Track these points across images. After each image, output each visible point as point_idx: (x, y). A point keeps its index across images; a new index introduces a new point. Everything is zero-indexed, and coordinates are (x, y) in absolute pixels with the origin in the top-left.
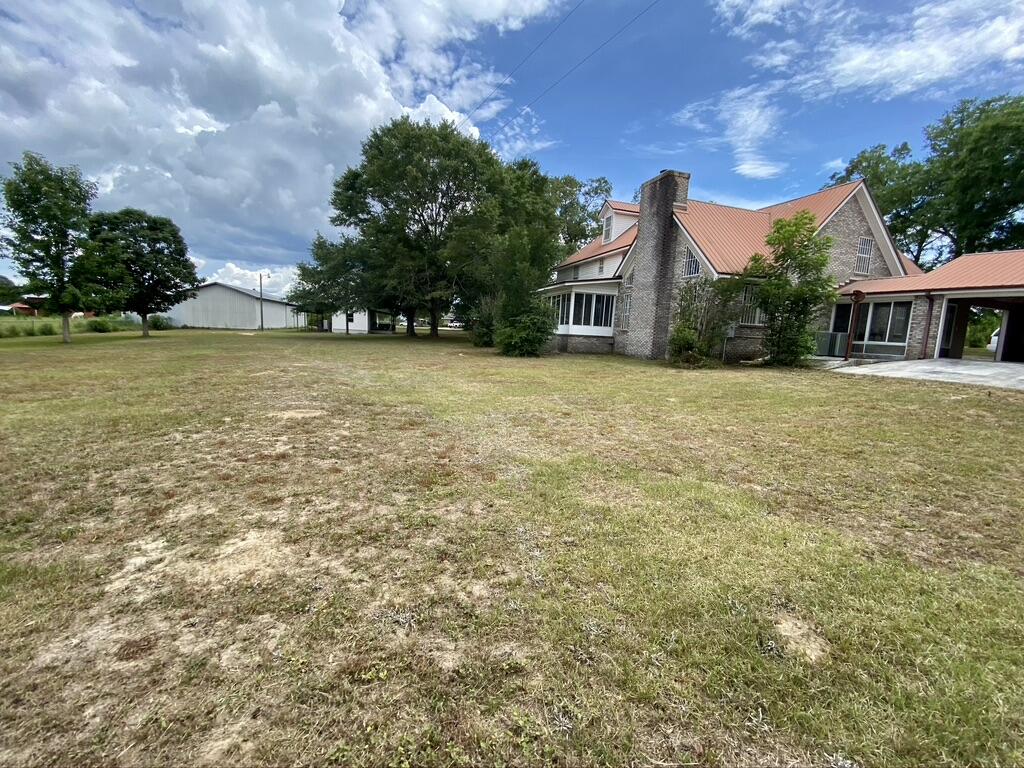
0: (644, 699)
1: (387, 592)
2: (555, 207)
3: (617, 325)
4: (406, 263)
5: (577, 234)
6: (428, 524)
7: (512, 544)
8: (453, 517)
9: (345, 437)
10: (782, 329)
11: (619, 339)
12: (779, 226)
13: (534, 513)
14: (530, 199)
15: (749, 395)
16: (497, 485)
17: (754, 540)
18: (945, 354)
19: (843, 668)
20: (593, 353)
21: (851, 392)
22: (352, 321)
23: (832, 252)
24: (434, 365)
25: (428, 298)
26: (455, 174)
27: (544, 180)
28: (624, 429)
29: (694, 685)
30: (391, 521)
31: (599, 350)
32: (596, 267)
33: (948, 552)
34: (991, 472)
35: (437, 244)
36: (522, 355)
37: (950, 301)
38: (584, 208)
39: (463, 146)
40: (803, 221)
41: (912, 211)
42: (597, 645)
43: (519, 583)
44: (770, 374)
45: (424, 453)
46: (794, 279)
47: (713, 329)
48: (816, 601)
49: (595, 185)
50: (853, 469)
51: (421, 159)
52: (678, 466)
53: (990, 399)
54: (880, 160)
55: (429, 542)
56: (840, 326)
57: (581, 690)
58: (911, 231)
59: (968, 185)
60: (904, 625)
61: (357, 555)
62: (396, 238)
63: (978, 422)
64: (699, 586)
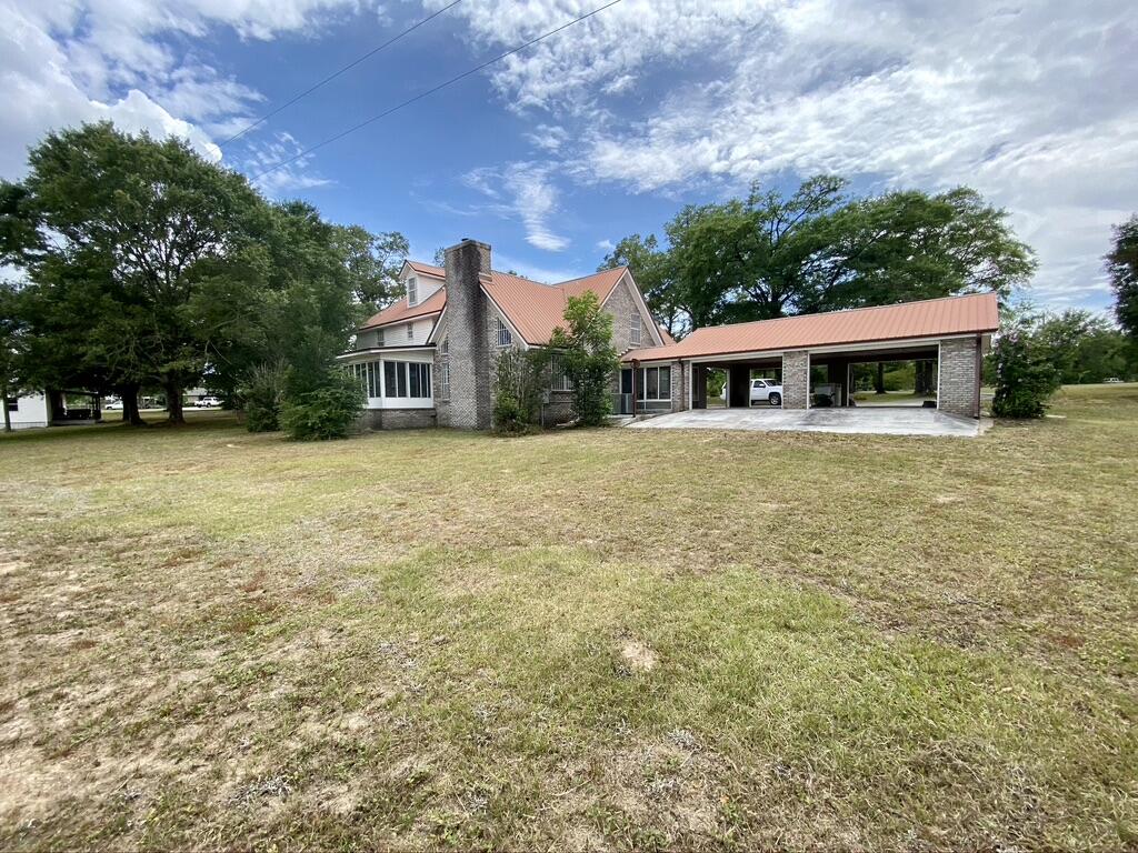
0: (542, 751)
1: (238, 768)
2: (343, 260)
3: (435, 396)
4: (117, 321)
5: (373, 292)
6: (265, 674)
7: (379, 663)
8: (296, 657)
9: (78, 594)
10: (586, 394)
11: (441, 410)
12: (573, 303)
13: (394, 624)
14: (311, 250)
15: (568, 457)
16: (341, 604)
17: (595, 588)
18: (696, 406)
19: (669, 667)
20: (412, 428)
21: (641, 445)
22: (15, 408)
23: (613, 327)
24: (191, 465)
25: (164, 369)
26: (194, 207)
27: (327, 229)
28: (467, 509)
29: (575, 723)
30: (209, 686)
31: (421, 424)
32: (404, 332)
33: (716, 561)
34: (732, 495)
35: (171, 297)
36: (324, 438)
37: (694, 365)
38: (379, 264)
39: (206, 173)
40: (589, 299)
41: (662, 290)
42: (491, 725)
43: (399, 699)
44: (582, 434)
45: (223, 589)
46: (589, 348)
47: (531, 396)
48: (644, 623)
49: (390, 239)
50: (651, 510)
51: (137, 183)
52: (524, 537)
53: (726, 439)
54: (637, 247)
55: (272, 695)
56: (627, 389)
57: (487, 768)
58: (663, 307)
59: (696, 273)
60: (698, 621)
61: (175, 741)
62: (97, 286)
63: (721, 459)
64: (563, 641)
